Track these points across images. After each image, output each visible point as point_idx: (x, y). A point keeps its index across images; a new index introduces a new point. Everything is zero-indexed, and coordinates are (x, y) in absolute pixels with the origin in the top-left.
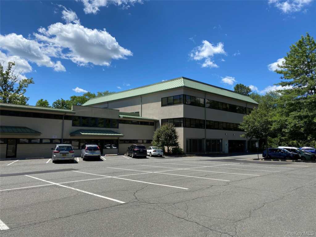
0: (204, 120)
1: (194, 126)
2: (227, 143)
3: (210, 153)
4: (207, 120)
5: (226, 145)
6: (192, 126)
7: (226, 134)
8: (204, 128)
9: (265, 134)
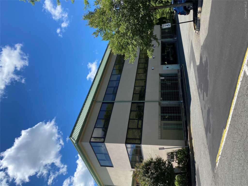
0: (132, 103)
1: (140, 122)
2: (165, 67)
3: (181, 93)
4: (131, 99)
5: (168, 67)
6: (140, 127)
7: (153, 68)
8: (144, 103)
9: (143, 10)
